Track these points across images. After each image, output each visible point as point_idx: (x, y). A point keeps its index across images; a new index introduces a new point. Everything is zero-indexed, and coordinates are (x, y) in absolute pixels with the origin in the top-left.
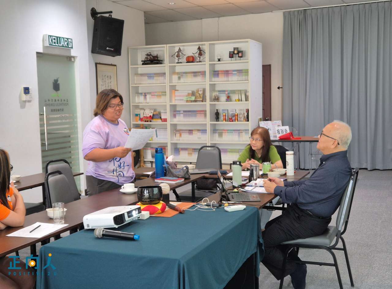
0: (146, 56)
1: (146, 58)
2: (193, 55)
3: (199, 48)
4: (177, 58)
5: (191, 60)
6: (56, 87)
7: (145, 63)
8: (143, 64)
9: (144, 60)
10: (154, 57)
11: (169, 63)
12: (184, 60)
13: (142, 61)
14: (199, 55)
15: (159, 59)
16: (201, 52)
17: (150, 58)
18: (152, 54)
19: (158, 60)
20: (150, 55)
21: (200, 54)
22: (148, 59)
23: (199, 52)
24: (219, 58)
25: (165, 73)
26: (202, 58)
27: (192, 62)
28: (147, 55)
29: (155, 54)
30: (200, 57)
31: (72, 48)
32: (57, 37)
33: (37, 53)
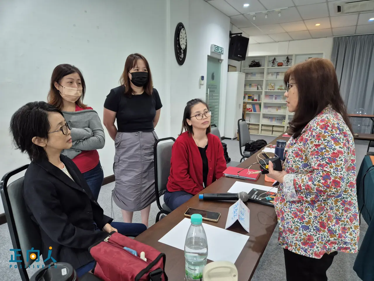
2: (282, 62)
4: (272, 64)
6: (213, 77)
8: (249, 67)
9: (250, 64)
11: (267, 67)
12: (276, 64)
14: (287, 62)
15: (259, 64)
18: (255, 61)
21: (288, 61)
22: (253, 64)
23: (287, 60)
25: (264, 73)
27: (281, 66)
28: (253, 62)
30: (287, 63)
31: (223, 54)
32: (218, 46)
33: (208, 56)
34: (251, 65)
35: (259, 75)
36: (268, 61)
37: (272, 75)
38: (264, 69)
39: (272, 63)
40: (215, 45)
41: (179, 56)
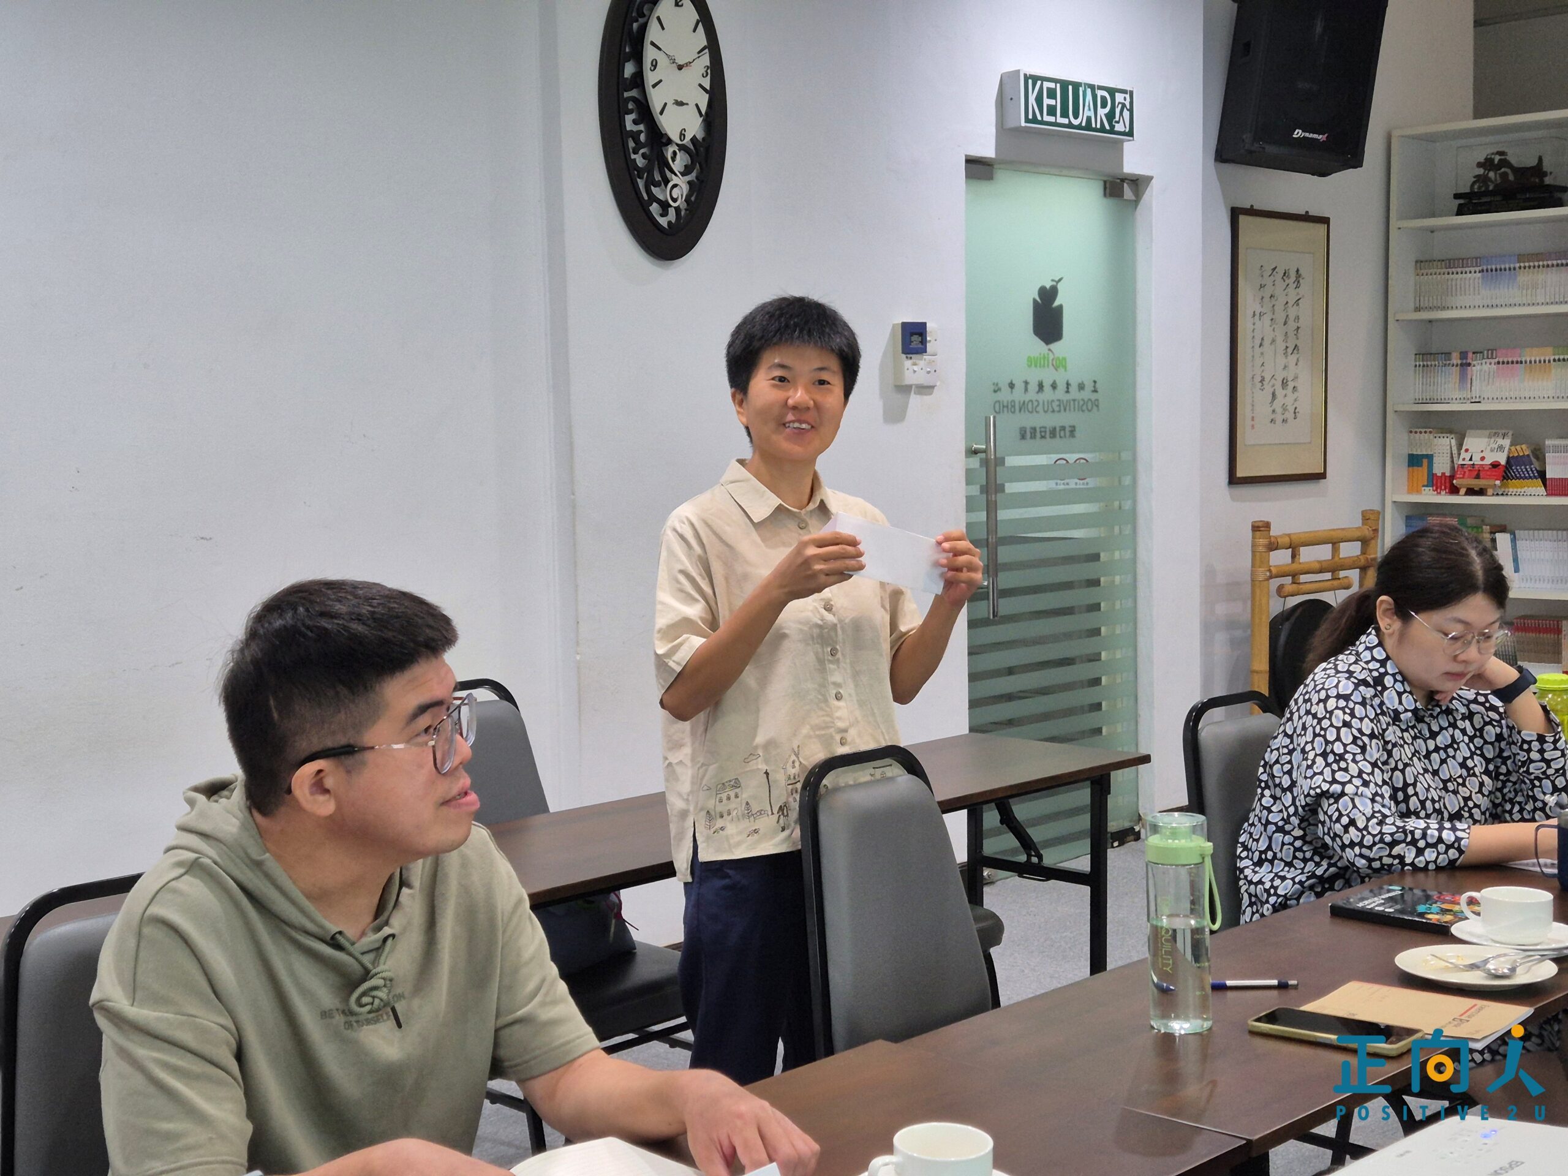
0: (1481, 171)
1: (1478, 179)
7: (1471, 201)
8: (1460, 212)
9: (1466, 191)
10: (1520, 172)
13: (1457, 196)
15: (1548, 180)
17: (1499, 180)
18: (1511, 158)
19: (1547, 187)
20: (1504, 163)
22: (1491, 188)
28: (1487, 164)
29: (1525, 160)
31: (1130, 133)
32: (1064, 84)
33: (971, 161)
34: (1479, 195)
40: (1035, 79)
41: (649, 192)
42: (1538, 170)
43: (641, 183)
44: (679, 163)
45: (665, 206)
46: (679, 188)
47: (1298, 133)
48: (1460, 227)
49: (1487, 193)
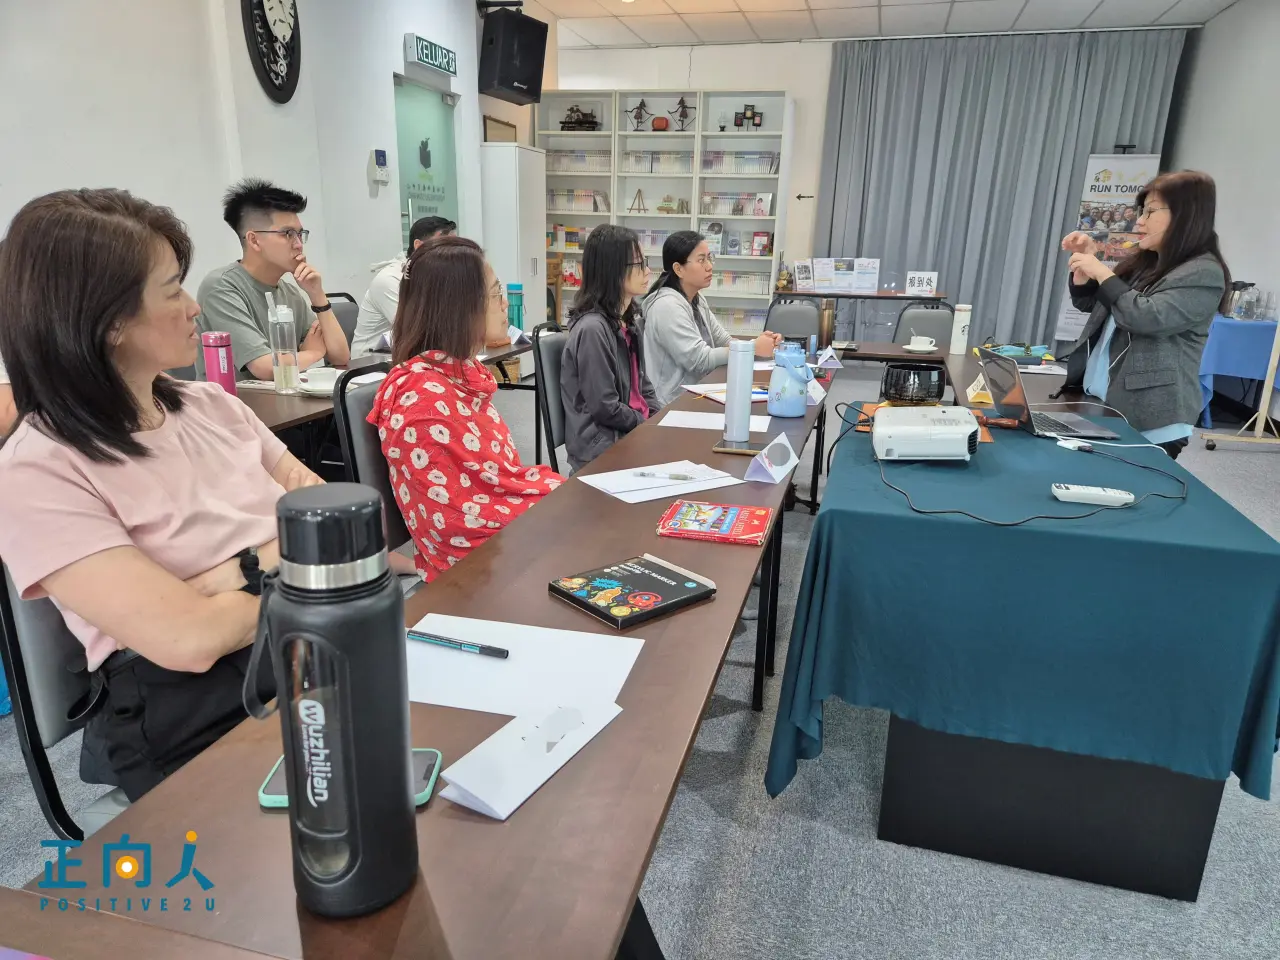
0: (569, 113)
1: (568, 116)
2: (667, 116)
3: (682, 102)
4: (636, 121)
5: (661, 125)
7: (567, 125)
8: (562, 129)
9: (564, 120)
10: (584, 115)
11: (619, 130)
12: (649, 123)
13: (561, 123)
14: (681, 116)
15: (595, 120)
16: (684, 110)
17: (576, 118)
18: (580, 108)
19: (596, 123)
20: (578, 110)
21: (684, 115)
22: (574, 120)
23: (680, 109)
24: (722, 124)
25: (610, 152)
26: (686, 121)
27: (664, 130)
28: (571, 110)
29: (586, 110)
30: (683, 122)
31: (455, 73)
32: (432, 44)
33: (396, 76)
34: (569, 123)
35: (597, 159)
36: (620, 112)
37: (638, 159)
38: (610, 136)
39: (636, 117)
41: (270, 67)
42: (592, 115)
43: (265, 60)
44: (281, 52)
45: (277, 74)
46: (282, 67)
47: (516, 84)
48: (561, 136)
49: (571, 123)
